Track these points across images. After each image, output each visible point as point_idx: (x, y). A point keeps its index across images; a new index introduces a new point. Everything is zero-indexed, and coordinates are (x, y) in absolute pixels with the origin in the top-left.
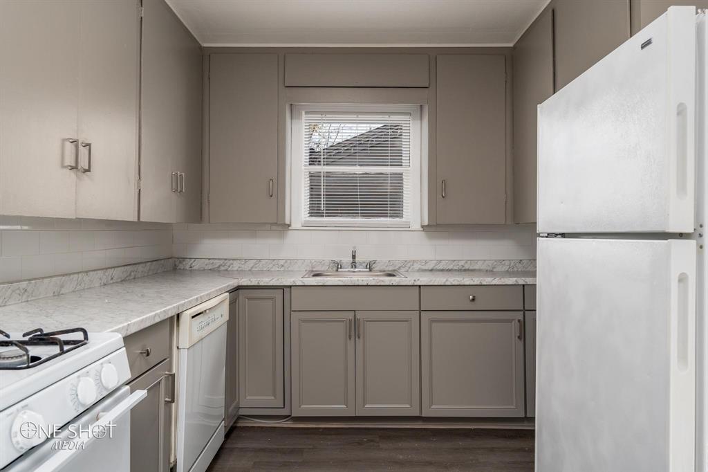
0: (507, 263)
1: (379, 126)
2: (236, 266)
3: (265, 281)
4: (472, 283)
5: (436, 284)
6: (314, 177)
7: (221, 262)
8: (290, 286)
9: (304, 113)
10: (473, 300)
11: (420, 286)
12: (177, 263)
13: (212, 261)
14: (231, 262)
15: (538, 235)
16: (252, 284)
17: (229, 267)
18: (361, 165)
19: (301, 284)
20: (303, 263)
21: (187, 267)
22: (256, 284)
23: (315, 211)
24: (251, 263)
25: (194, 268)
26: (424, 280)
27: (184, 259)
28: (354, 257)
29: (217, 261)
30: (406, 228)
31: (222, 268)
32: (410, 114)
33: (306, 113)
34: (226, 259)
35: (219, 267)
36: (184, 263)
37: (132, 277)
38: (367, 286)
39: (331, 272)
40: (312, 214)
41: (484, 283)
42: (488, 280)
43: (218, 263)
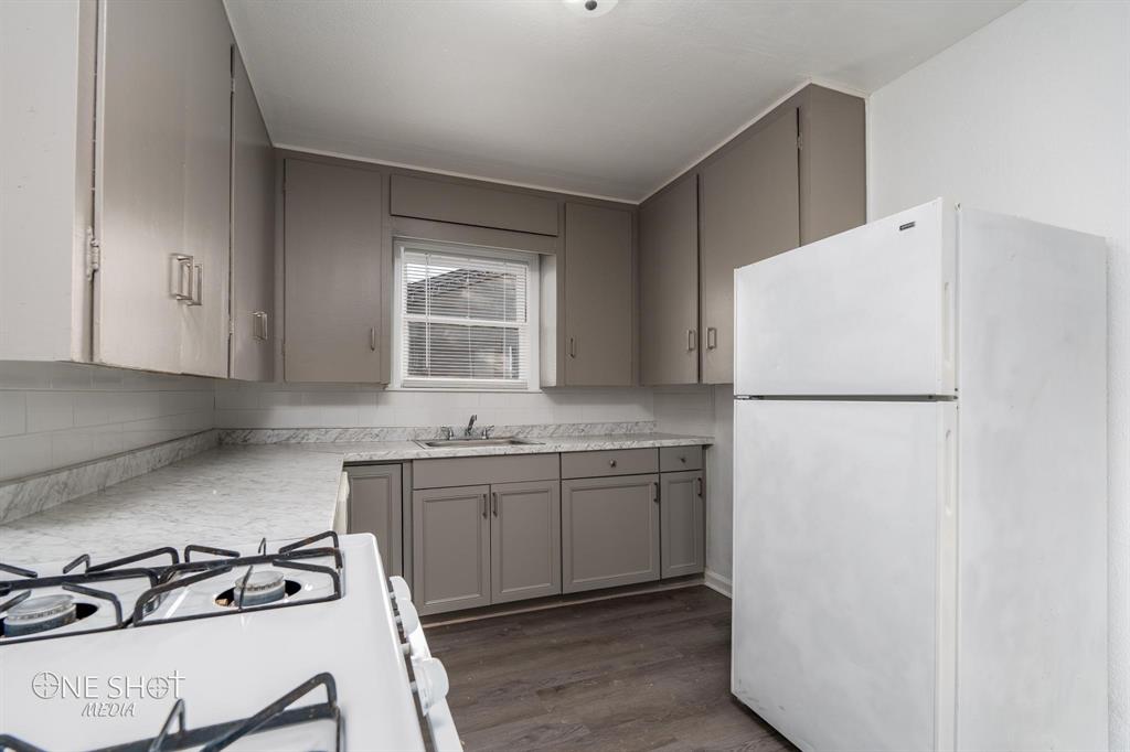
0: (625, 425)
1: (454, 270)
2: (313, 437)
3: (380, 455)
4: (612, 447)
5: (578, 449)
6: (417, 328)
7: (292, 432)
8: (411, 461)
9: (402, 249)
10: (614, 465)
11: (560, 453)
12: (223, 436)
13: (276, 432)
14: (306, 432)
15: (736, 397)
16: (362, 459)
17: (303, 438)
18: (471, 317)
19: (427, 456)
20: (403, 432)
21: (239, 441)
22: (367, 459)
23: (417, 368)
24: (334, 434)
25: (252, 441)
26: (565, 447)
27: (234, 430)
28: (472, 422)
29: (284, 432)
30: (523, 390)
31: (293, 441)
32: (526, 263)
33: (406, 250)
34: (298, 429)
35: (288, 439)
36: (234, 436)
37: (180, 458)
38: (505, 455)
39: (441, 440)
40: (411, 372)
41: (624, 447)
42: (628, 444)
43: (286, 434)
